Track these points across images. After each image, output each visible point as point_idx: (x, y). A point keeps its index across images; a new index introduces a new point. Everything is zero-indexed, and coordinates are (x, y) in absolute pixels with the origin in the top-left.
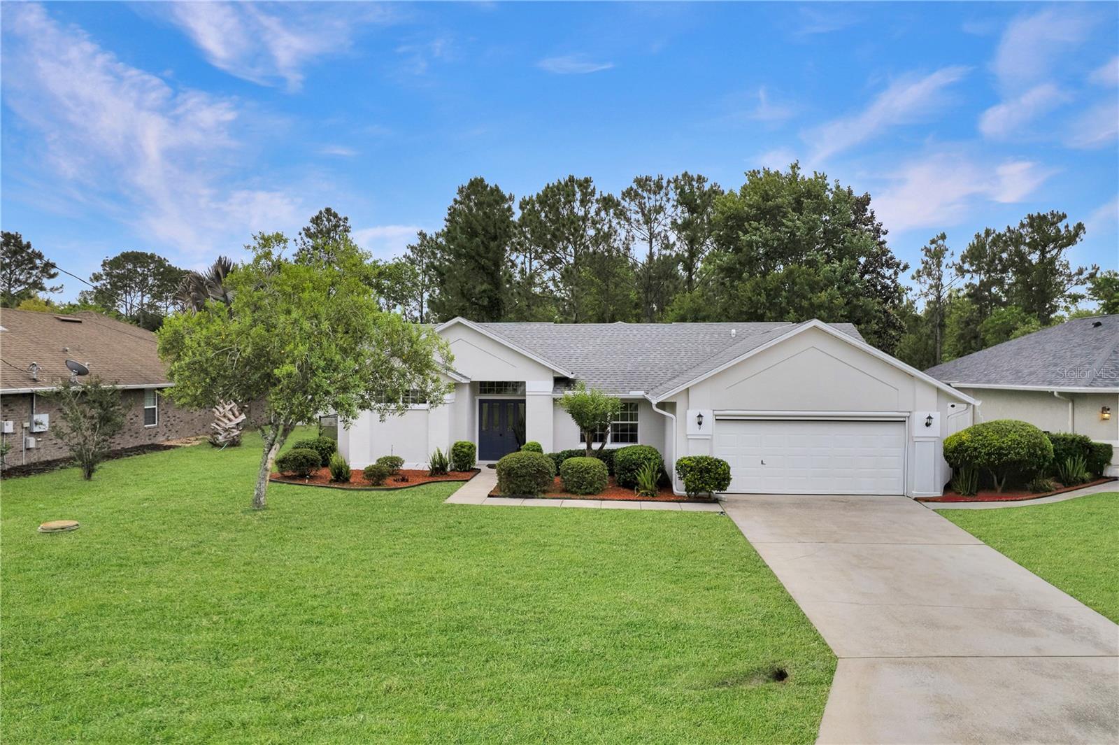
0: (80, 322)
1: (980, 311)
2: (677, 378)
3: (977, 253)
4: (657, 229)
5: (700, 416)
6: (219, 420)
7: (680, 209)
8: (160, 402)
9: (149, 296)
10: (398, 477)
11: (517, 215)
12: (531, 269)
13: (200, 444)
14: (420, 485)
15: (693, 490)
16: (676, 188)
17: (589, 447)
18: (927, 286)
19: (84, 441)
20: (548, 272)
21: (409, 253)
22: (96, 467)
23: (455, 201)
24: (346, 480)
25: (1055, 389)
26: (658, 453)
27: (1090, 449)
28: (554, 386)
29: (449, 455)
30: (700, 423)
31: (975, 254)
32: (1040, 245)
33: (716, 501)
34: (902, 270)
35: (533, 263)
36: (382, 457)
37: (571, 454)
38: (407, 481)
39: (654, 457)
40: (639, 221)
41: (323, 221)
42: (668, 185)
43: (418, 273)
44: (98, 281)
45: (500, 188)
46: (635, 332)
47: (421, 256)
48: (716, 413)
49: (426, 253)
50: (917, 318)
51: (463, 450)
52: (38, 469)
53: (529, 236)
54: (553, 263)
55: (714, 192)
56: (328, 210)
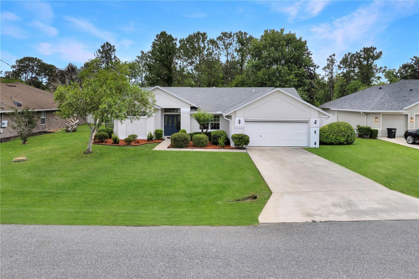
0: (15, 86)
1: (346, 82)
2: (233, 107)
3: (345, 61)
4: (230, 51)
5: (240, 120)
6: (69, 122)
7: (238, 44)
8: (46, 116)
9: (35, 74)
10: (136, 142)
11: (178, 45)
12: (183, 66)
13: (61, 131)
14: (143, 144)
15: (237, 145)
16: (237, 36)
17: (202, 131)
18: (328, 73)
19: (23, 130)
20: (189, 67)
21: (137, 59)
22: (27, 139)
23: (155, 39)
24: (118, 143)
25: (361, 111)
26: (226, 133)
27: (371, 131)
28: (191, 110)
29: (154, 134)
30: (240, 123)
31: (344, 61)
32: (367, 59)
33: (245, 149)
34: (317, 68)
35: (184, 63)
36: (130, 135)
37: (196, 133)
38: (139, 143)
39: (224, 134)
40: (223, 48)
41: (105, 47)
42: (234, 35)
43: (141, 67)
44: (14, 68)
45: (172, 36)
46: (219, 91)
47: (142, 60)
48: (245, 119)
49: (144, 59)
50: (324, 84)
51: (159, 132)
52: (4, 140)
53: (183, 53)
54: (191, 63)
55: (251, 38)
56: (107, 43)
